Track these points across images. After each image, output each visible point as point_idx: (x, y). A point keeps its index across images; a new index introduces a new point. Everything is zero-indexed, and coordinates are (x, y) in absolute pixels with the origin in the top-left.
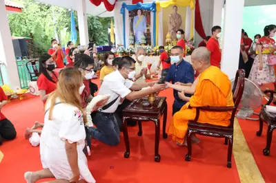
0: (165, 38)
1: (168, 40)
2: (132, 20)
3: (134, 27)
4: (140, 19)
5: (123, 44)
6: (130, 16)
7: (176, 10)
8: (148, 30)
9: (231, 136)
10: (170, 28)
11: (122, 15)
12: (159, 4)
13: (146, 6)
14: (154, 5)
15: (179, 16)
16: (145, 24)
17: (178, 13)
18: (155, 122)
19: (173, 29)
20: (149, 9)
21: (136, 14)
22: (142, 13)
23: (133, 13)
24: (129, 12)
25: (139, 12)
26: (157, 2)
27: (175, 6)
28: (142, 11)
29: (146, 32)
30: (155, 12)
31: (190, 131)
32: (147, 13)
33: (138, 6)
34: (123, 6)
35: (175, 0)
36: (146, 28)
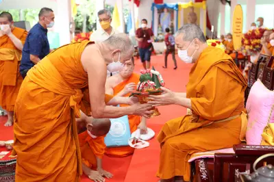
3: (161, 21)
4: (166, 15)
6: (158, 13)
7: (193, 10)
11: (151, 12)
12: (180, 5)
13: (171, 6)
14: (177, 6)
16: (170, 19)
17: (195, 11)
20: (173, 8)
21: (163, 11)
23: (161, 10)
24: (158, 10)
25: (165, 10)
26: (179, 3)
27: (192, 7)
28: (168, 9)
29: (170, 25)
30: (177, 11)
32: (171, 10)
33: (165, 5)
34: (153, 5)
35: (192, 4)
36: (170, 22)
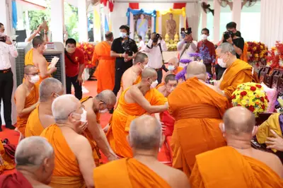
1: (166, 40)
2: (136, 22)
6: (134, 19)
7: (172, 17)
8: (149, 31)
10: (167, 30)
11: (127, 18)
12: (158, 12)
13: (148, 12)
14: (155, 12)
15: (175, 22)
16: (147, 26)
20: (150, 15)
21: (139, 18)
22: (145, 18)
23: (137, 16)
24: (134, 15)
25: (142, 16)
26: (157, 10)
27: (171, 14)
28: (145, 16)
29: (147, 32)
30: (155, 17)
32: (148, 17)
33: (142, 11)
34: (129, 10)
35: (171, 10)
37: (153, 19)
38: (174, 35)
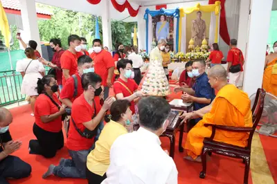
0: (187, 44)
1: (190, 46)
2: (155, 26)
3: (157, 33)
4: (163, 24)
5: (145, 49)
6: (153, 22)
7: (201, 15)
8: (171, 36)
9: (247, 158)
10: (194, 34)
11: (145, 21)
12: (182, 10)
13: (169, 12)
14: (178, 11)
15: (203, 22)
16: (168, 30)
18: (170, 138)
19: (197, 35)
20: (172, 15)
22: (165, 19)
23: (157, 19)
24: (153, 18)
25: (162, 17)
26: (180, 6)
27: (200, 12)
28: (165, 17)
30: (178, 18)
31: (206, 149)
32: (170, 18)
33: (161, 12)
34: (147, 12)
35: (199, 6)
36: (169, 34)
37: (175, 19)
38: (202, 40)
